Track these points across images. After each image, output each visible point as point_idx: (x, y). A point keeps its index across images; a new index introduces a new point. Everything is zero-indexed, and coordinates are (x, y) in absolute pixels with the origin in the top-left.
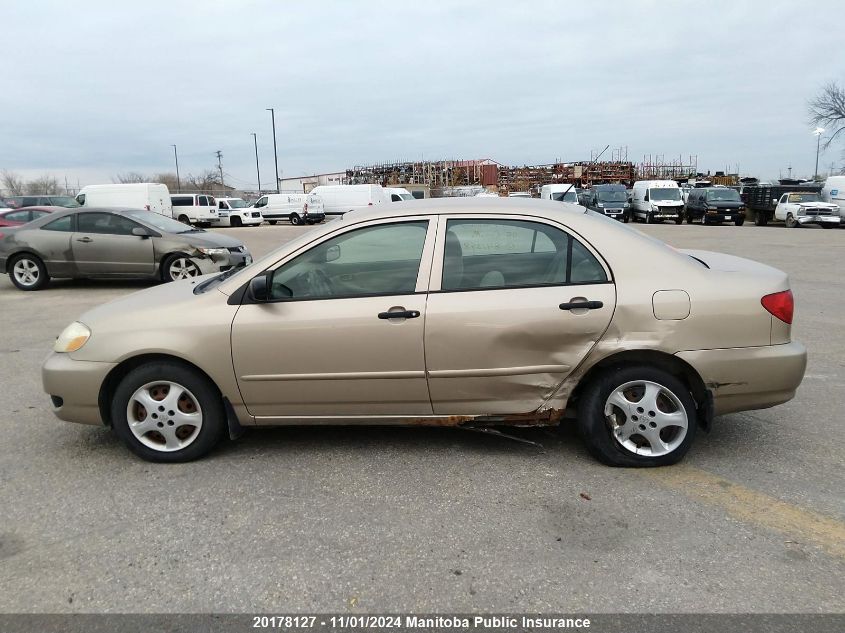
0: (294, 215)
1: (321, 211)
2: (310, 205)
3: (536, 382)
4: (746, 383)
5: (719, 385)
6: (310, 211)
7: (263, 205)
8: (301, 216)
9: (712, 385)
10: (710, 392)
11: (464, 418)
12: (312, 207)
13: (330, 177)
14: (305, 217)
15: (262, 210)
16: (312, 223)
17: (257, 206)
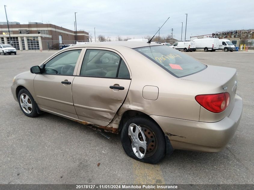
0: (185, 48)
1: (195, 47)
2: (191, 45)
3: (105, 115)
4: (185, 138)
5: (171, 135)
6: (191, 47)
7: (176, 45)
8: (187, 49)
9: (168, 134)
10: (167, 137)
11: (86, 123)
12: (192, 46)
13: (208, 36)
14: (189, 49)
15: (176, 47)
16: (191, 51)
17: (175, 45)
